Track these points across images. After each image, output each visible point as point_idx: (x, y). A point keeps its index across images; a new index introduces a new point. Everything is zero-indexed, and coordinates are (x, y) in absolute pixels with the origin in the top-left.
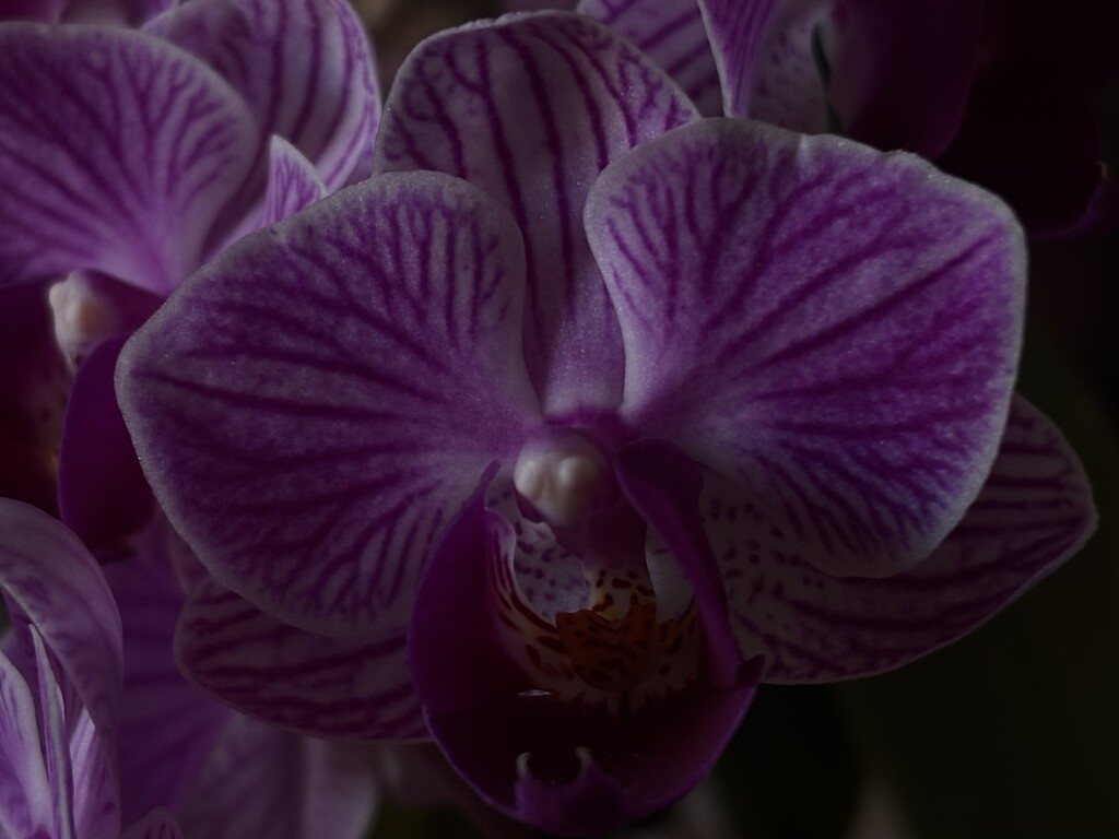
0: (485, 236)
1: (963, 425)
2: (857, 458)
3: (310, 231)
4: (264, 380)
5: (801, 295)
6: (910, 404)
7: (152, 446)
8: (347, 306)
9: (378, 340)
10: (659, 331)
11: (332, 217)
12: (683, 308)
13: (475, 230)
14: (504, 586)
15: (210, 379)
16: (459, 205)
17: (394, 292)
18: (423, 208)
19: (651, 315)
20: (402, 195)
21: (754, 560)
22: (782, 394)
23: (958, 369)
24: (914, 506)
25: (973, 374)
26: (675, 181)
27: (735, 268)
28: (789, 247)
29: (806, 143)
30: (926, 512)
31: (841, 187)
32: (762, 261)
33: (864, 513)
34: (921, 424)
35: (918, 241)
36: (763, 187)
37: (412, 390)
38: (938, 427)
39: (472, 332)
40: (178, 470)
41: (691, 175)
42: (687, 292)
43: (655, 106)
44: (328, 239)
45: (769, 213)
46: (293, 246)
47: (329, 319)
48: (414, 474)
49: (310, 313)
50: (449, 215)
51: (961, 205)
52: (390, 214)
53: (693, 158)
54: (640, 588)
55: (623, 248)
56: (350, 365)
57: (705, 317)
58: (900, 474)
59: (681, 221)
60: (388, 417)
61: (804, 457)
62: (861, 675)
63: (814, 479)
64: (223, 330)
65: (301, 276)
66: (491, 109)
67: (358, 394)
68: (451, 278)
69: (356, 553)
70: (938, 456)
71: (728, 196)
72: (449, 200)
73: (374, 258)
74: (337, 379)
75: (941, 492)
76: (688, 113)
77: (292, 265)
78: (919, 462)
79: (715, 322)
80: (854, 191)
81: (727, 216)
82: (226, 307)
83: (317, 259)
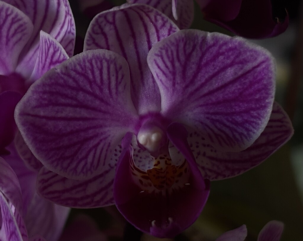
0: (118, 66)
1: (259, 112)
2: (228, 121)
3: (66, 68)
4: (57, 112)
5: (211, 78)
6: (244, 106)
7: (27, 135)
8: (79, 89)
9: (89, 98)
10: (171, 90)
11: (72, 63)
12: (178, 83)
13: (115, 64)
14: (131, 164)
15: (42, 114)
16: (110, 58)
17: (93, 83)
18: (99, 59)
19: (168, 85)
20: (93, 56)
21: (197, 147)
22: (206, 105)
23: (258, 96)
24: (245, 133)
25: (262, 98)
26: (173, 48)
27: (191, 71)
28: (207, 64)
29: (209, 35)
30: (249, 134)
31: (221, 47)
32: (199, 68)
33: (231, 136)
34: (247, 111)
35: (244, 62)
36: (198, 48)
37: (100, 111)
38: (252, 112)
39: (116, 93)
40: (35, 140)
41: (178, 46)
42: (178, 79)
43: (165, 26)
44: (72, 70)
45: (200, 55)
46: (62, 73)
47: (74, 93)
48: (102, 134)
49: (69, 92)
50: (107, 61)
51: (255, 52)
52: (90, 62)
53: (178, 41)
54: (168, 159)
55: (159, 67)
56: (82, 105)
57: (184, 86)
58: (241, 125)
59: (175, 59)
60: (93, 119)
61: (213, 121)
62: (230, 177)
63: (216, 127)
64: (45, 99)
65: (65, 81)
66: (116, 28)
67: (84, 113)
68: (109, 79)
69: (86, 157)
70: (252, 120)
71: (188, 51)
72: (107, 56)
73: (86, 74)
74: (78, 109)
75: (253, 129)
76: (175, 28)
77: (62, 78)
78: (247, 121)
79: (187, 87)
80: (224, 48)
81: (188, 57)
82: (44, 92)
83: (69, 76)
